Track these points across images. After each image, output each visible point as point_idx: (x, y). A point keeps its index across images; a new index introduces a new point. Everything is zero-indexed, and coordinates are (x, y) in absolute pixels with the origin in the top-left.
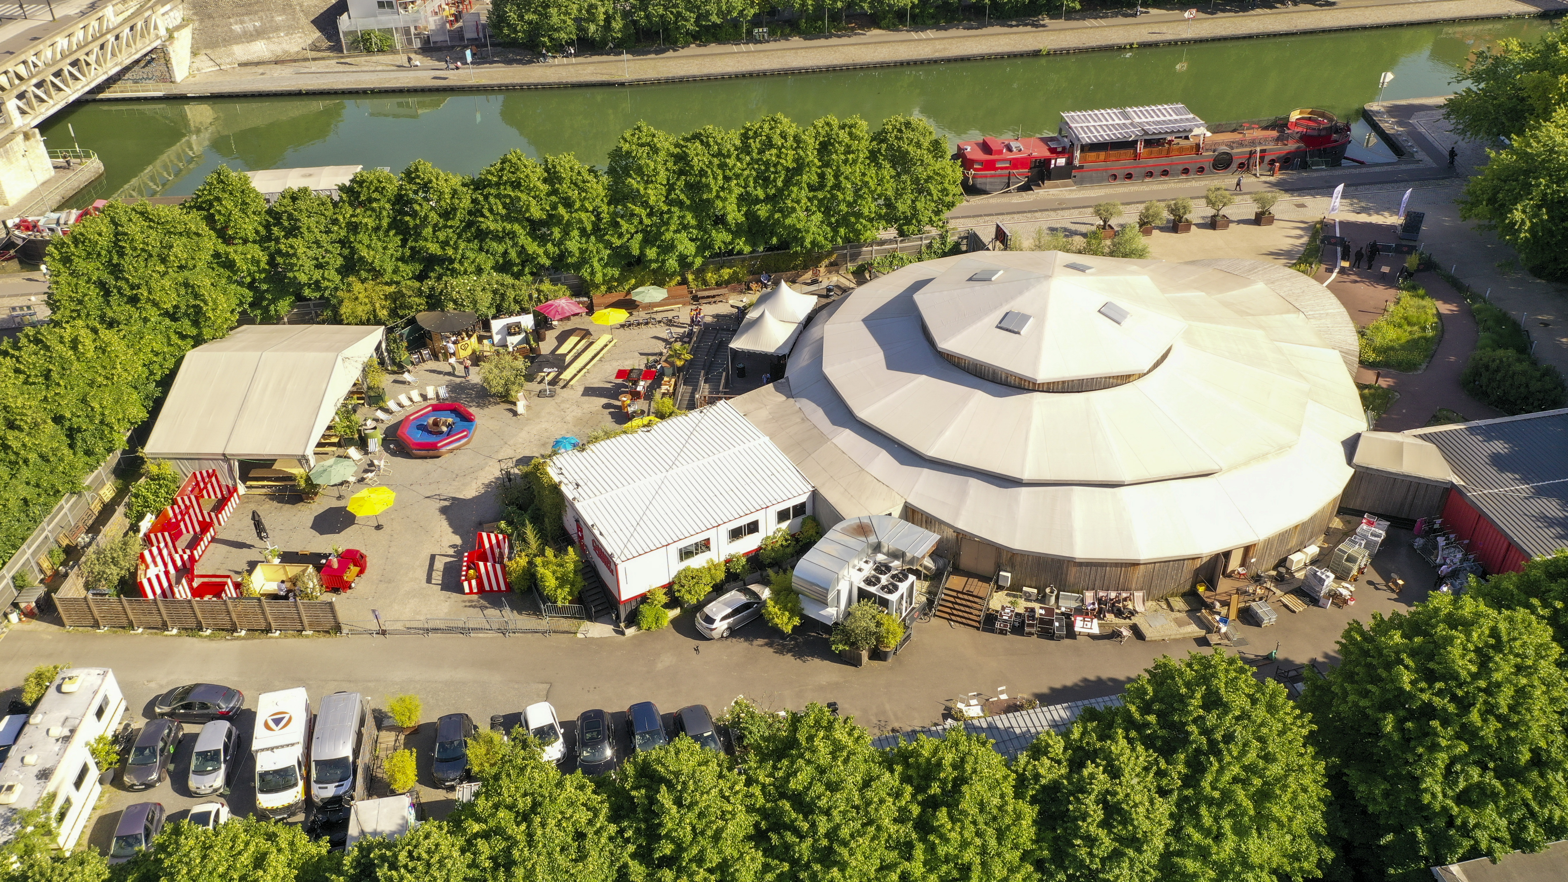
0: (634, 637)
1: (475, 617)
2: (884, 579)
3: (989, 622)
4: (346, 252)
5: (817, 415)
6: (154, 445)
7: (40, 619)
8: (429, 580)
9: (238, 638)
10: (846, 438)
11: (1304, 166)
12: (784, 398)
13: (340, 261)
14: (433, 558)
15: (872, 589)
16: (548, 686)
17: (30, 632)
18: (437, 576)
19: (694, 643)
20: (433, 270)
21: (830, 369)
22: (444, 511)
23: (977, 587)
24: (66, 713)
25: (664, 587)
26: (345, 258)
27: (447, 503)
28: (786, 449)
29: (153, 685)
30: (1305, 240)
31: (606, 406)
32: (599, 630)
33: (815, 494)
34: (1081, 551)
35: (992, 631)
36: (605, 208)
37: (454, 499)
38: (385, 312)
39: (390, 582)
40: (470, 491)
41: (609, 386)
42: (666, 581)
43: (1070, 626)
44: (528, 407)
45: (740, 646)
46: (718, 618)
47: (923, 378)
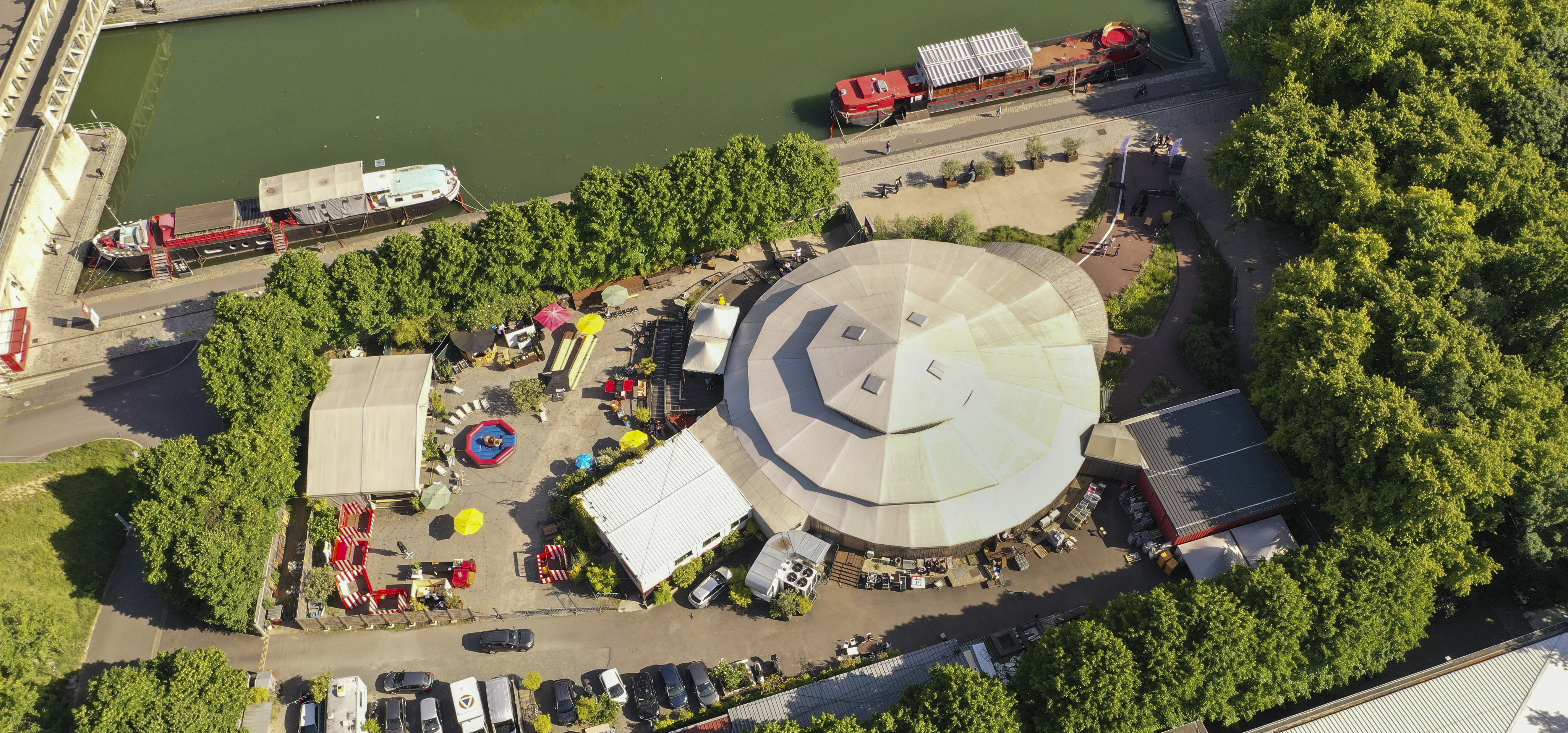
0: (653, 609)
1: (553, 602)
2: (799, 575)
3: (862, 582)
4: (392, 298)
5: (750, 446)
6: (312, 490)
7: (285, 625)
8: (518, 574)
9: (413, 628)
10: (769, 467)
11: (1112, 79)
12: (725, 424)
13: (389, 306)
14: (515, 554)
15: (792, 584)
16: (607, 650)
17: (283, 635)
18: (523, 573)
19: (690, 611)
20: (457, 304)
21: (755, 408)
22: (512, 513)
23: (855, 559)
24: (346, 710)
25: (668, 579)
26: (392, 303)
27: (513, 507)
28: (731, 474)
29: (374, 668)
30: (1098, 179)
31: (602, 407)
32: (630, 606)
33: (753, 511)
34: (914, 543)
35: (864, 588)
36: (577, 244)
37: (516, 503)
38: (427, 335)
39: (493, 576)
40: (526, 496)
41: (599, 385)
42: (668, 576)
43: (909, 580)
44: (548, 413)
45: (716, 611)
46: (702, 598)
47: (816, 422)
